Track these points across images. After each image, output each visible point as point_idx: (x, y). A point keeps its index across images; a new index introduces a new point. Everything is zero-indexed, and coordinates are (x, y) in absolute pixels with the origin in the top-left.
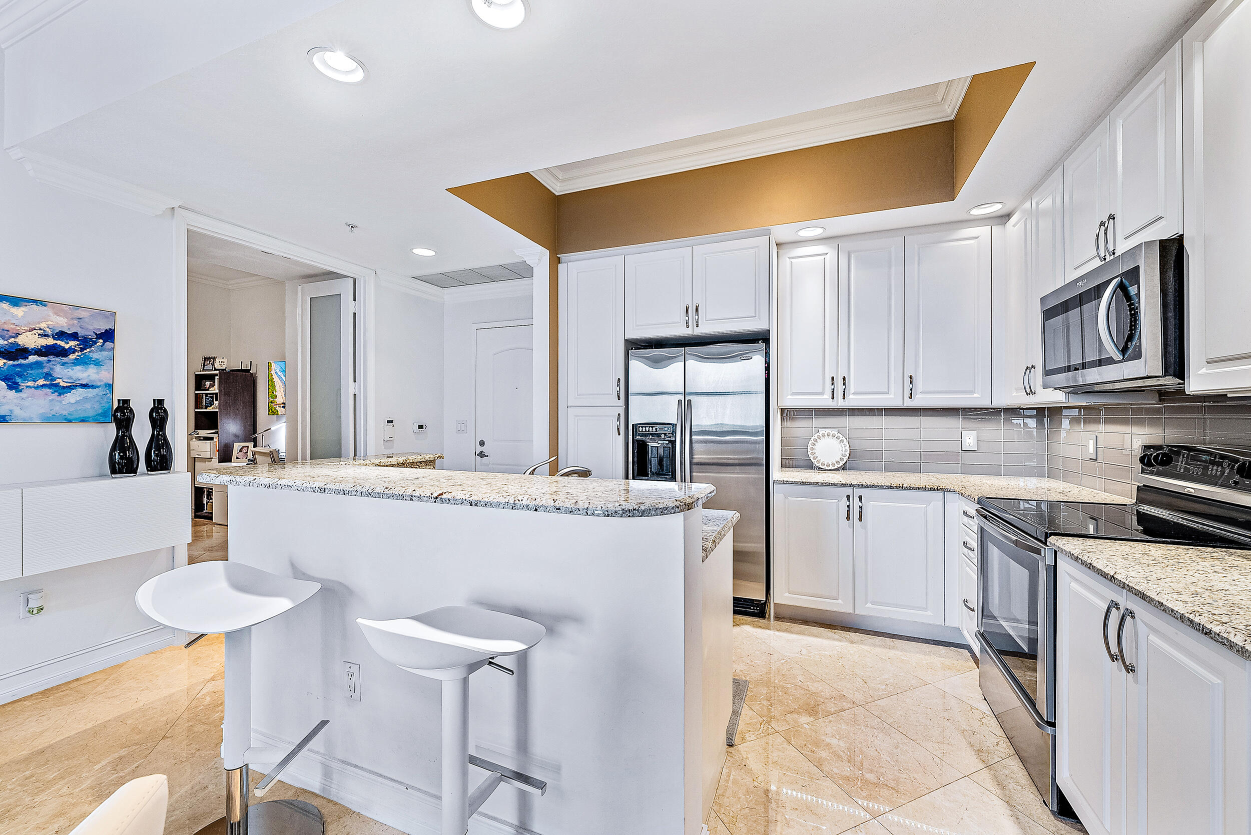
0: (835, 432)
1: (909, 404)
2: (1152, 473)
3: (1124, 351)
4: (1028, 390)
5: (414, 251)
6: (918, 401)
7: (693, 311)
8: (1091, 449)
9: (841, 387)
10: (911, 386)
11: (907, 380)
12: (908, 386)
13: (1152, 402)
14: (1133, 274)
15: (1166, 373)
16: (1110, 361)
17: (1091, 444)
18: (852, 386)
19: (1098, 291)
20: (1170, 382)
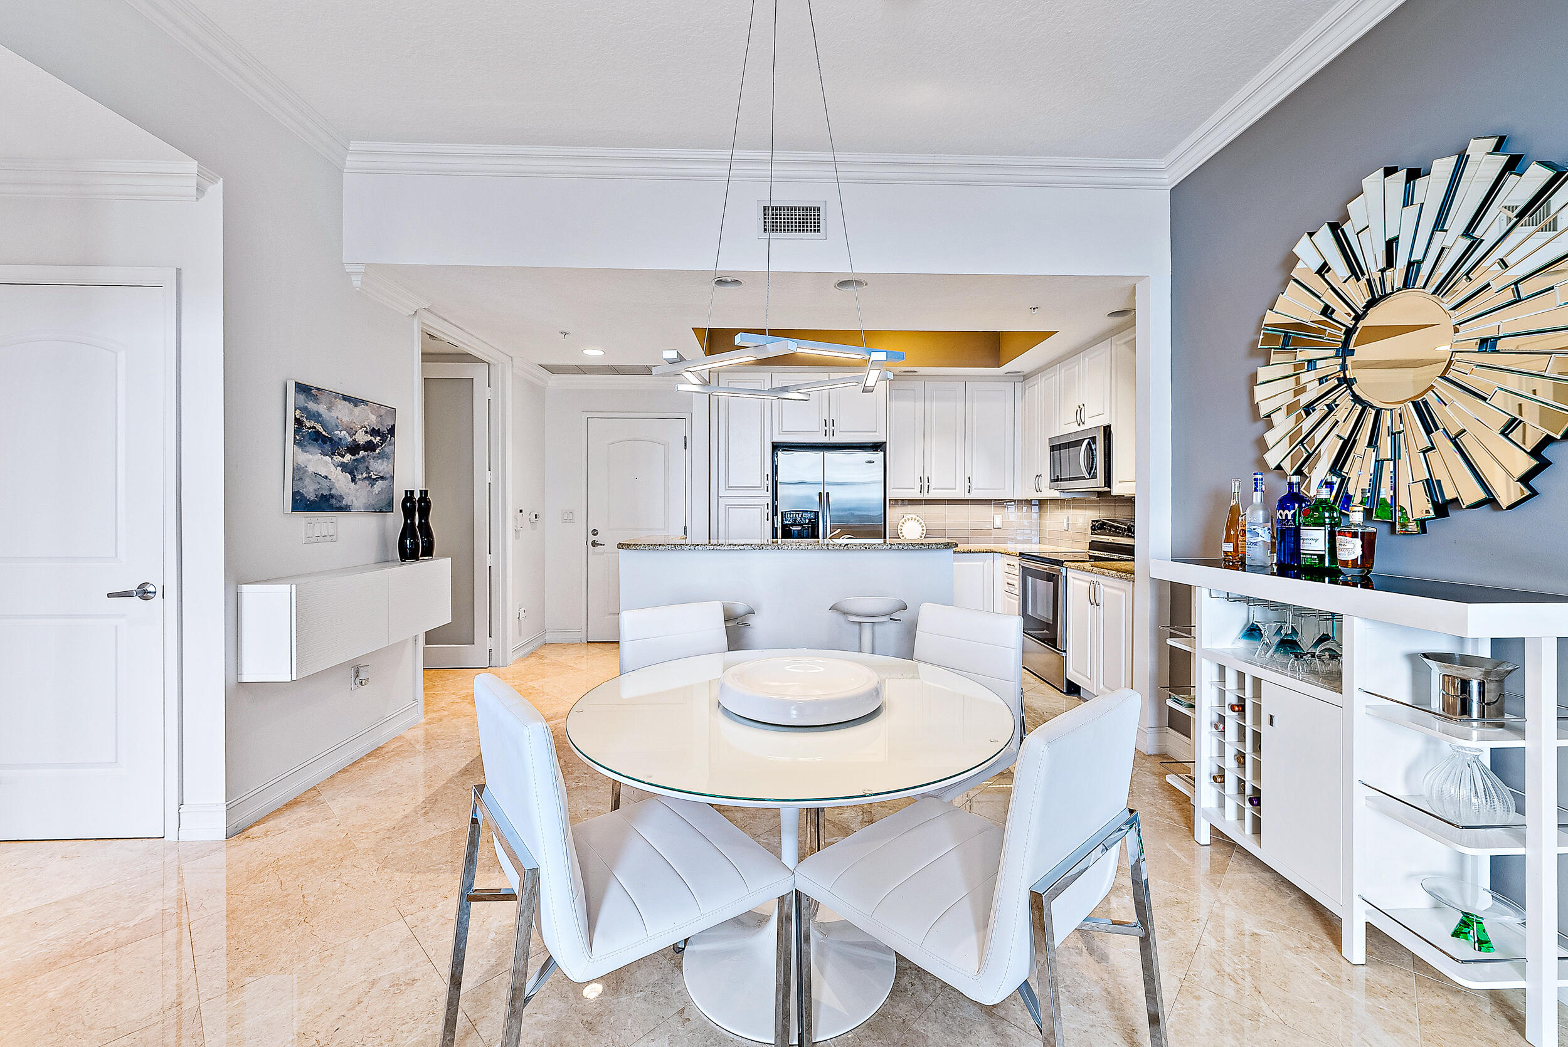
0: (914, 516)
1: (968, 496)
2: (1096, 534)
3: (1089, 474)
4: (1038, 489)
5: (584, 352)
6: (973, 495)
7: (829, 424)
8: (1065, 525)
9: (926, 484)
10: (969, 484)
11: (967, 480)
12: (968, 484)
13: (1094, 498)
14: (1094, 439)
15: (1105, 486)
16: (1083, 478)
17: (1065, 521)
18: (933, 485)
19: (1079, 443)
20: (1107, 489)
